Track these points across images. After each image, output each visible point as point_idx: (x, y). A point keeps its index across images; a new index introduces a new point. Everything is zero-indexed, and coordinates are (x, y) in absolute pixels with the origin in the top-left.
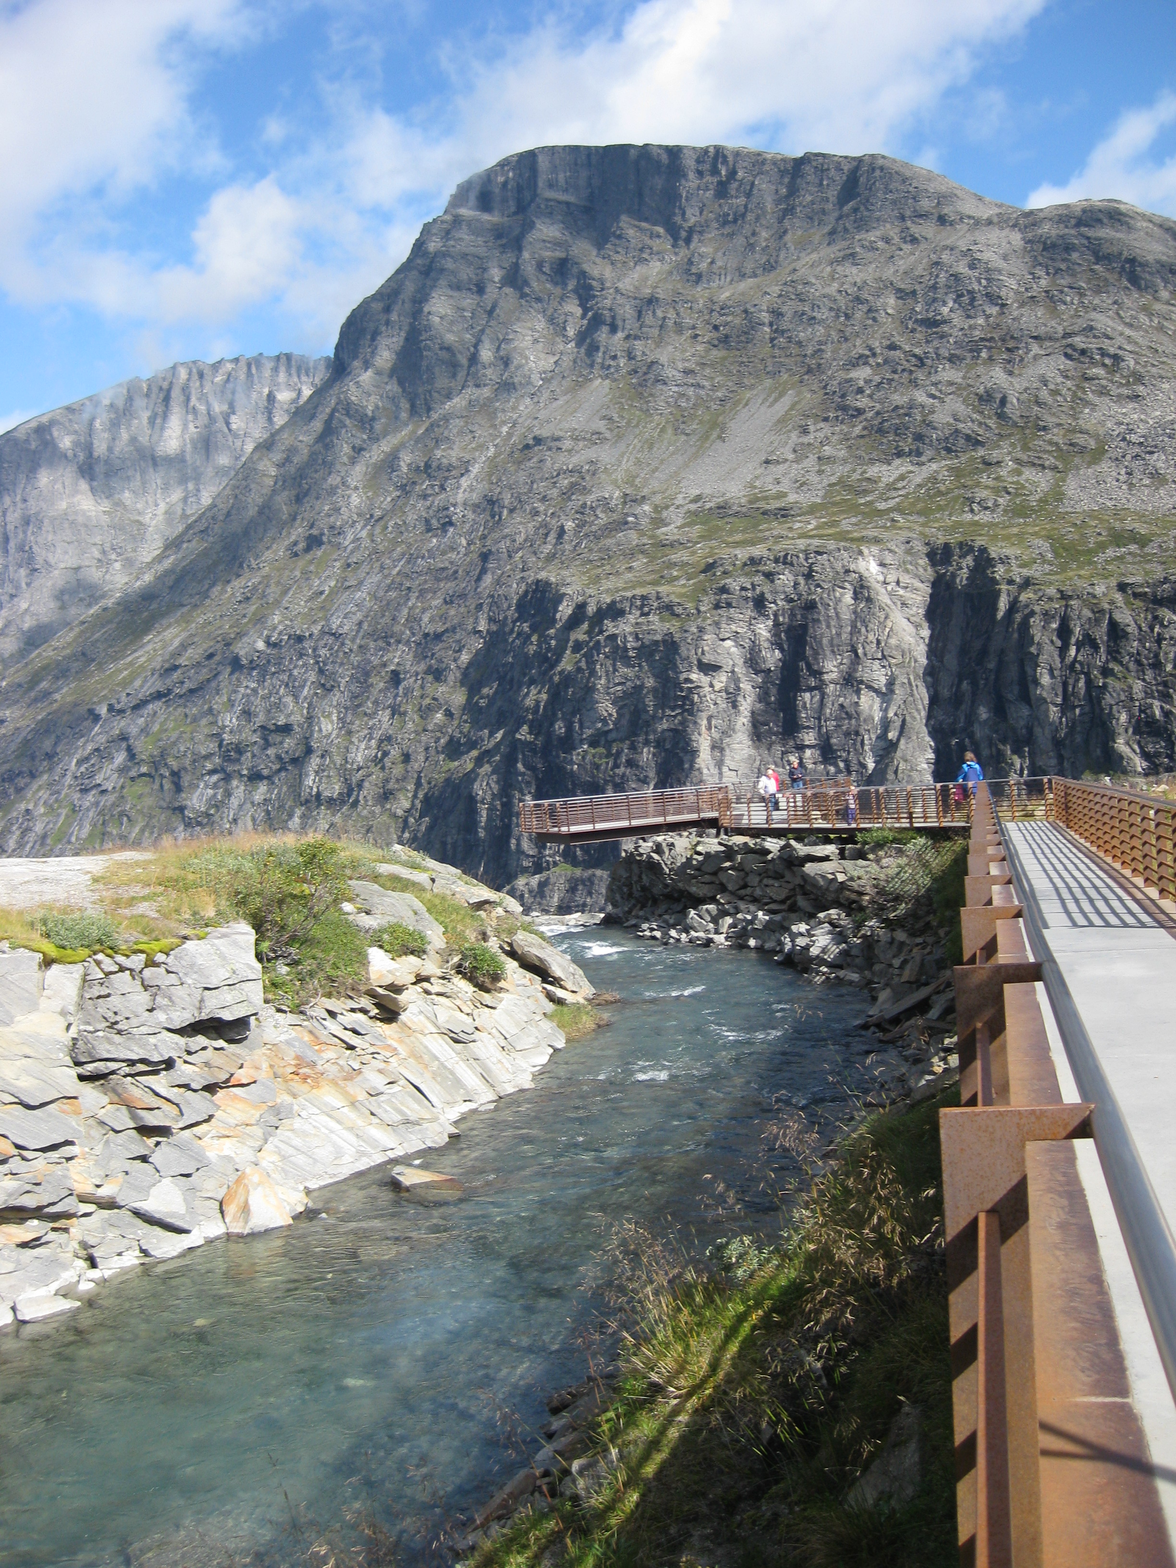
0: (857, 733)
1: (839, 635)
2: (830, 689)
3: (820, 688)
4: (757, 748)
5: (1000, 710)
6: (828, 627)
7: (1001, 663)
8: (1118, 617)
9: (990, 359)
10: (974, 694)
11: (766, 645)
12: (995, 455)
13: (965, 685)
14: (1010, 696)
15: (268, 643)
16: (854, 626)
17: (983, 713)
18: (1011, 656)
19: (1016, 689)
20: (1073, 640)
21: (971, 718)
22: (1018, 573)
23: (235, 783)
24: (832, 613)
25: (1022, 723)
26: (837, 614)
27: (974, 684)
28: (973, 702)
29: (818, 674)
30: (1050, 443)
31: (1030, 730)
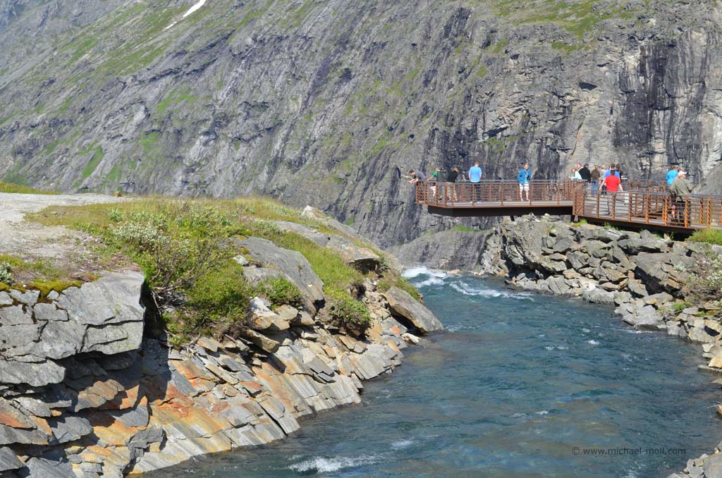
0: (698, 147)
1: (692, 69)
2: (680, 110)
3: (672, 108)
4: (617, 151)
6: (684, 62)
11: (633, 72)
15: (255, 40)
16: (704, 62)
23: (223, 143)
24: (688, 51)
26: (692, 53)
29: (672, 97)
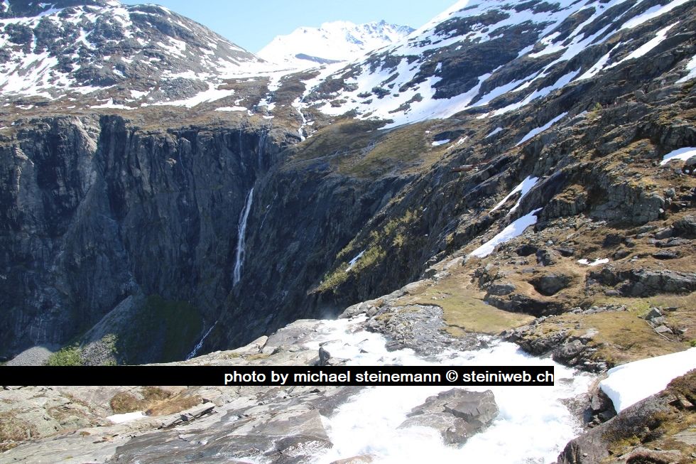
5: (130, 172)
7: (129, 156)
8: (168, 140)
9: (119, 54)
10: (120, 166)
12: (122, 87)
13: (117, 164)
14: (133, 167)
17: (124, 173)
18: (133, 153)
19: (135, 164)
21: (120, 174)
22: (133, 125)
27: (120, 163)
28: (120, 169)
30: (141, 83)
31: (140, 177)
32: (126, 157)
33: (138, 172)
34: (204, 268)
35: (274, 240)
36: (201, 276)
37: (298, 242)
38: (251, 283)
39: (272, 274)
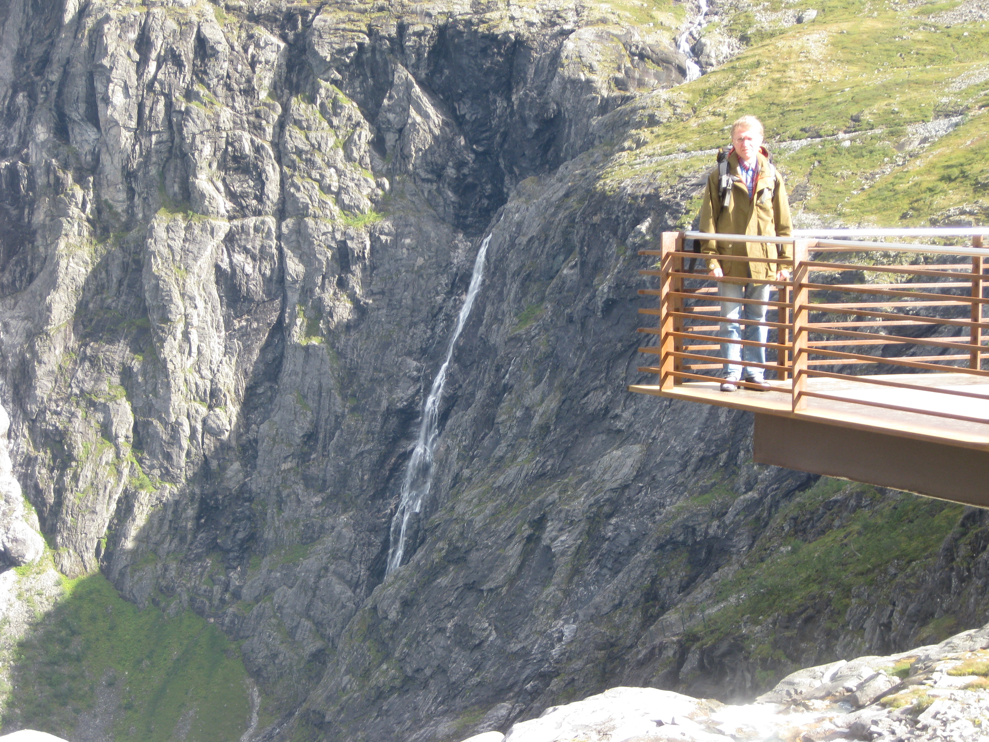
5: (61, 130)
7: (65, 74)
8: (207, 32)
10: (31, 109)
13: (21, 98)
14: (75, 116)
17: (41, 133)
18: (79, 68)
19: (82, 107)
20: (154, 55)
21: (26, 138)
25: (87, 148)
27: (32, 97)
28: (29, 119)
31: (97, 158)
32: (54, 77)
33: (91, 134)
34: (280, 503)
35: (545, 429)
36: (269, 535)
37: (637, 448)
38: (443, 581)
39: (526, 555)
